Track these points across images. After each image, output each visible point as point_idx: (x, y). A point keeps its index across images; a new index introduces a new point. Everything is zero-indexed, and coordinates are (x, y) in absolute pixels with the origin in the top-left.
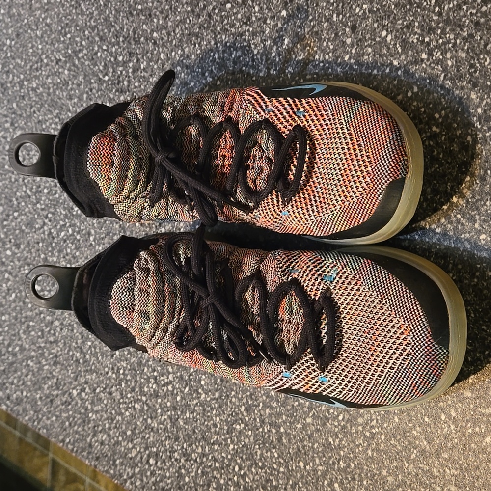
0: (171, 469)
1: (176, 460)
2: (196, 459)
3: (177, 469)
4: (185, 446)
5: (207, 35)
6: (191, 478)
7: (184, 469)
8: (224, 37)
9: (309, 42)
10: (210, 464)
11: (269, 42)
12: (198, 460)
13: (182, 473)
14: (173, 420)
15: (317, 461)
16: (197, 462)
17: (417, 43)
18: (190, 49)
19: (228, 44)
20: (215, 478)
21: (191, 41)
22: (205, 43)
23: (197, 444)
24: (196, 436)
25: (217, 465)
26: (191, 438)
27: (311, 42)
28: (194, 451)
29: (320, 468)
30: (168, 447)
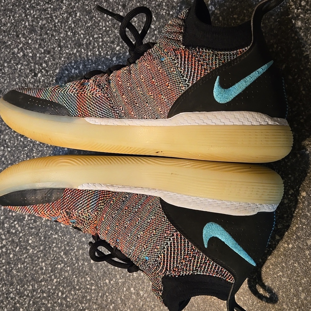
0: (8, 306)
1: (12, 298)
2: (28, 294)
3: (13, 304)
4: (18, 287)
5: (19, 10)
6: (24, 308)
7: (19, 303)
8: (32, 12)
9: (94, 15)
10: (39, 295)
11: (66, 15)
12: (30, 295)
13: (17, 306)
14: (8, 272)
15: (118, 276)
16: (29, 296)
17: (165, 15)
18: (6, 19)
19: (36, 16)
20: (44, 304)
21: (7, 15)
22: (18, 15)
23: (28, 284)
24: (27, 279)
25: (45, 295)
26: (23, 281)
27: (96, 14)
28: (26, 290)
29: (120, 281)
30: (5, 291)
